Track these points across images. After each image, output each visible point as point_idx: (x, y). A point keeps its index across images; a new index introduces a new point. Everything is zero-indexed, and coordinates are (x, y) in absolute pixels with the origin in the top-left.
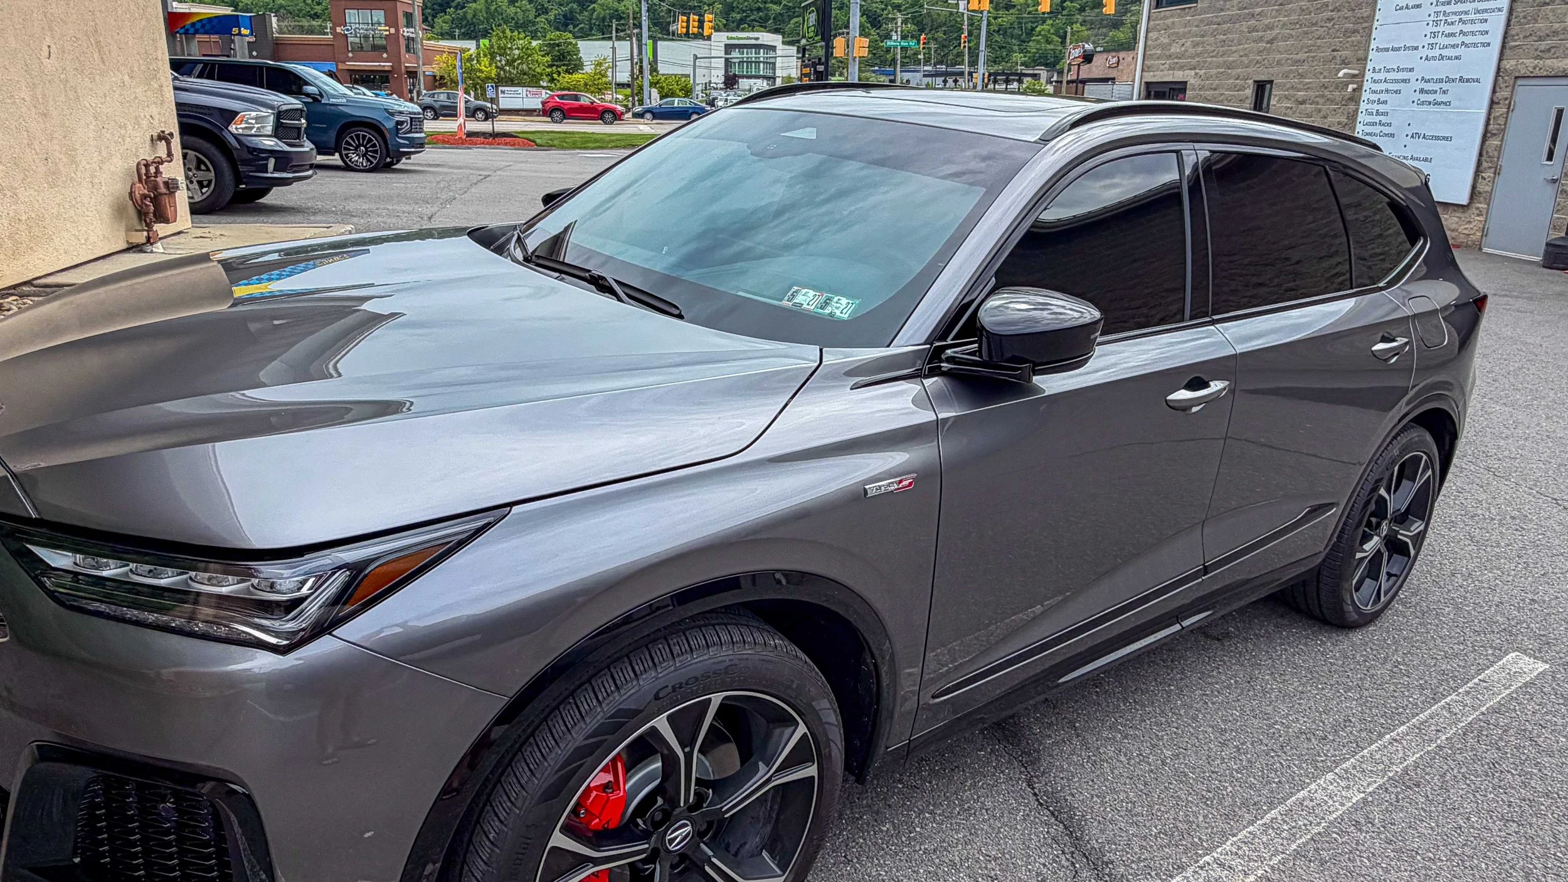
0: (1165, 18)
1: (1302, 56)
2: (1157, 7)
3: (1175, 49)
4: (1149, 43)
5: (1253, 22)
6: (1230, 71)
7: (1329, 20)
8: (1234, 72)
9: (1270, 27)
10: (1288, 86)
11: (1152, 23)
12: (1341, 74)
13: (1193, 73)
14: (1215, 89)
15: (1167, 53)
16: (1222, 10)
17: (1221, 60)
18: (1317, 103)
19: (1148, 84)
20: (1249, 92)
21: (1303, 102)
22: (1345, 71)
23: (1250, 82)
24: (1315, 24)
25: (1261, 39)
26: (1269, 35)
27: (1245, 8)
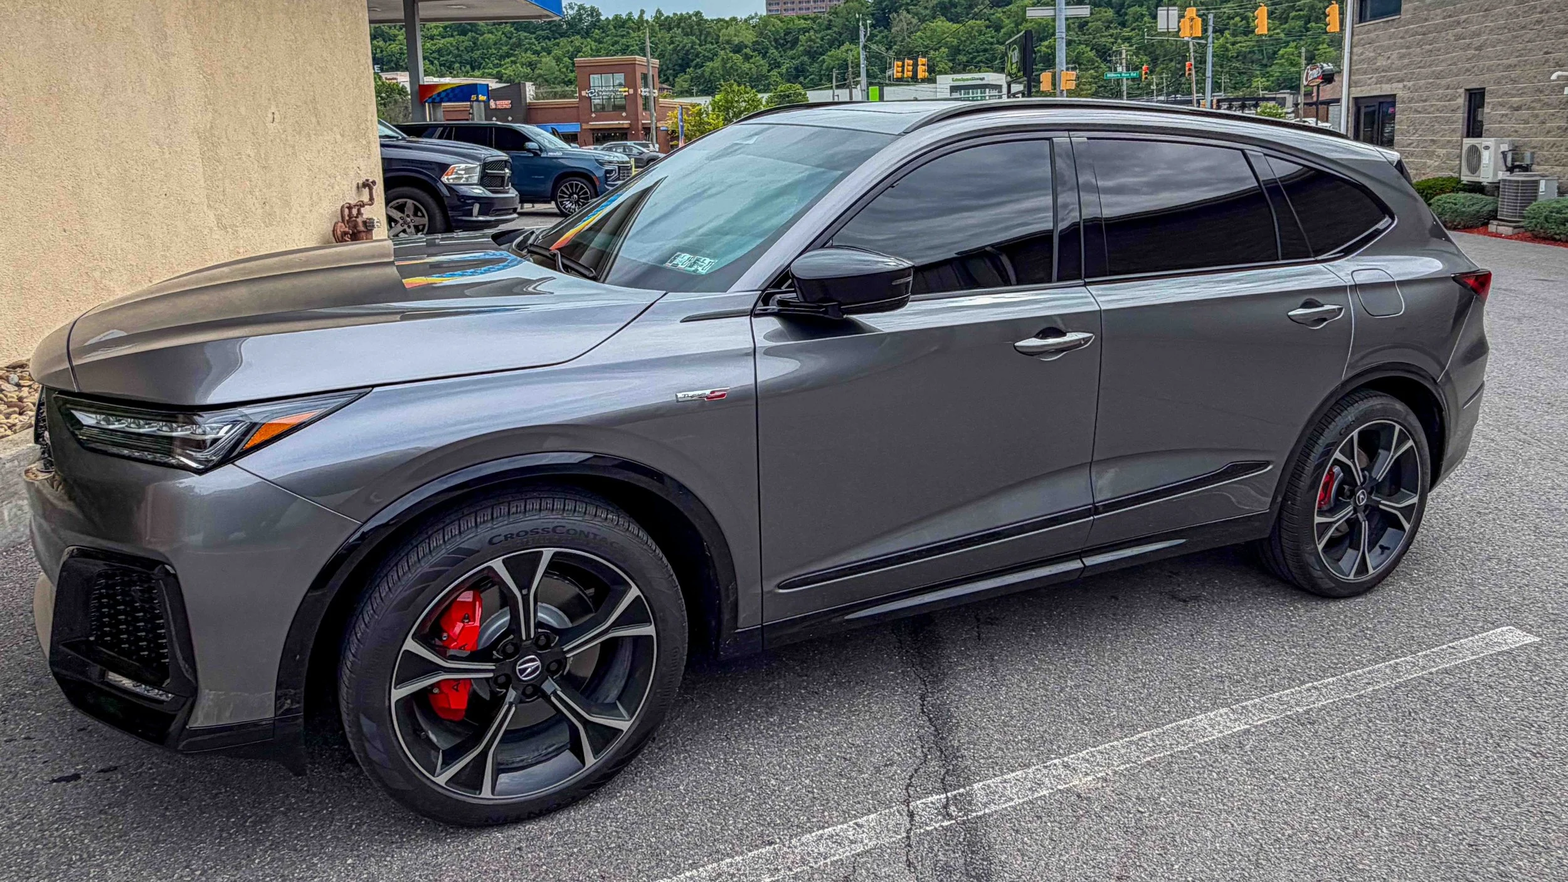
0: (1369, 31)
1: (1513, 60)
2: (1361, 21)
3: (1381, 62)
4: (1355, 58)
5: (1459, 30)
6: (1438, 81)
7: (1539, 22)
8: (1444, 82)
9: (1478, 34)
10: (1501, 93)
11: (1356, 38)
12: (1554, 77)
13: (1401, 85)
14: (1425, 101)
15: (1374, 67)
16: (1426, 20)
17: (1429, 70)
18: (1534, 108)
19: (1356, 99)
20: (1461, 101)
21: (1518, 109)
22: (1559, 73)
23: (1462, 91)
24: (1524, 28)
25: (1469, 46)
26: (1477, 42)
27: (1450, 16)
